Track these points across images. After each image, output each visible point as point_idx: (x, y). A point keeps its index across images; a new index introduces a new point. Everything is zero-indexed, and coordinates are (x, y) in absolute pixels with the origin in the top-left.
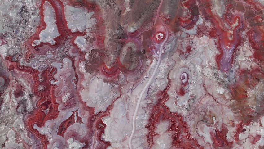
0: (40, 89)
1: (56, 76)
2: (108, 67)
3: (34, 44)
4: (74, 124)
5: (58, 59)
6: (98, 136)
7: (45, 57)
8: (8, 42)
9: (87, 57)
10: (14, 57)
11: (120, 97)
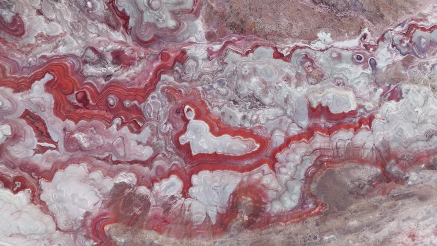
0: (110, 99)
1: (125, 130)
2: (107, 228)
3: (189, 110)
4: (36, 139)
5: (155, 138)
6: (3, 174)
7: (165, 118)
8: (210, 62)
9: (143, 190)
10: (181, 66)
11: (58, 229)
